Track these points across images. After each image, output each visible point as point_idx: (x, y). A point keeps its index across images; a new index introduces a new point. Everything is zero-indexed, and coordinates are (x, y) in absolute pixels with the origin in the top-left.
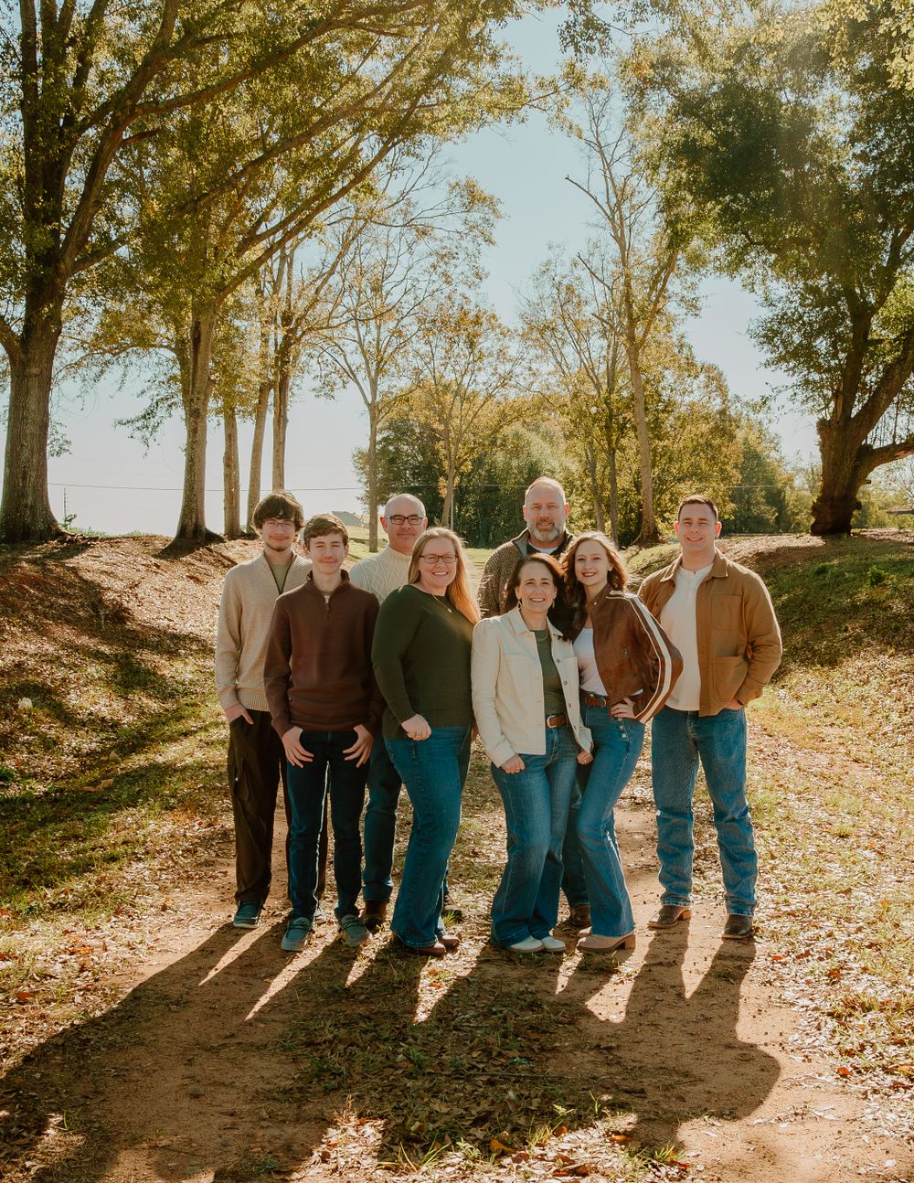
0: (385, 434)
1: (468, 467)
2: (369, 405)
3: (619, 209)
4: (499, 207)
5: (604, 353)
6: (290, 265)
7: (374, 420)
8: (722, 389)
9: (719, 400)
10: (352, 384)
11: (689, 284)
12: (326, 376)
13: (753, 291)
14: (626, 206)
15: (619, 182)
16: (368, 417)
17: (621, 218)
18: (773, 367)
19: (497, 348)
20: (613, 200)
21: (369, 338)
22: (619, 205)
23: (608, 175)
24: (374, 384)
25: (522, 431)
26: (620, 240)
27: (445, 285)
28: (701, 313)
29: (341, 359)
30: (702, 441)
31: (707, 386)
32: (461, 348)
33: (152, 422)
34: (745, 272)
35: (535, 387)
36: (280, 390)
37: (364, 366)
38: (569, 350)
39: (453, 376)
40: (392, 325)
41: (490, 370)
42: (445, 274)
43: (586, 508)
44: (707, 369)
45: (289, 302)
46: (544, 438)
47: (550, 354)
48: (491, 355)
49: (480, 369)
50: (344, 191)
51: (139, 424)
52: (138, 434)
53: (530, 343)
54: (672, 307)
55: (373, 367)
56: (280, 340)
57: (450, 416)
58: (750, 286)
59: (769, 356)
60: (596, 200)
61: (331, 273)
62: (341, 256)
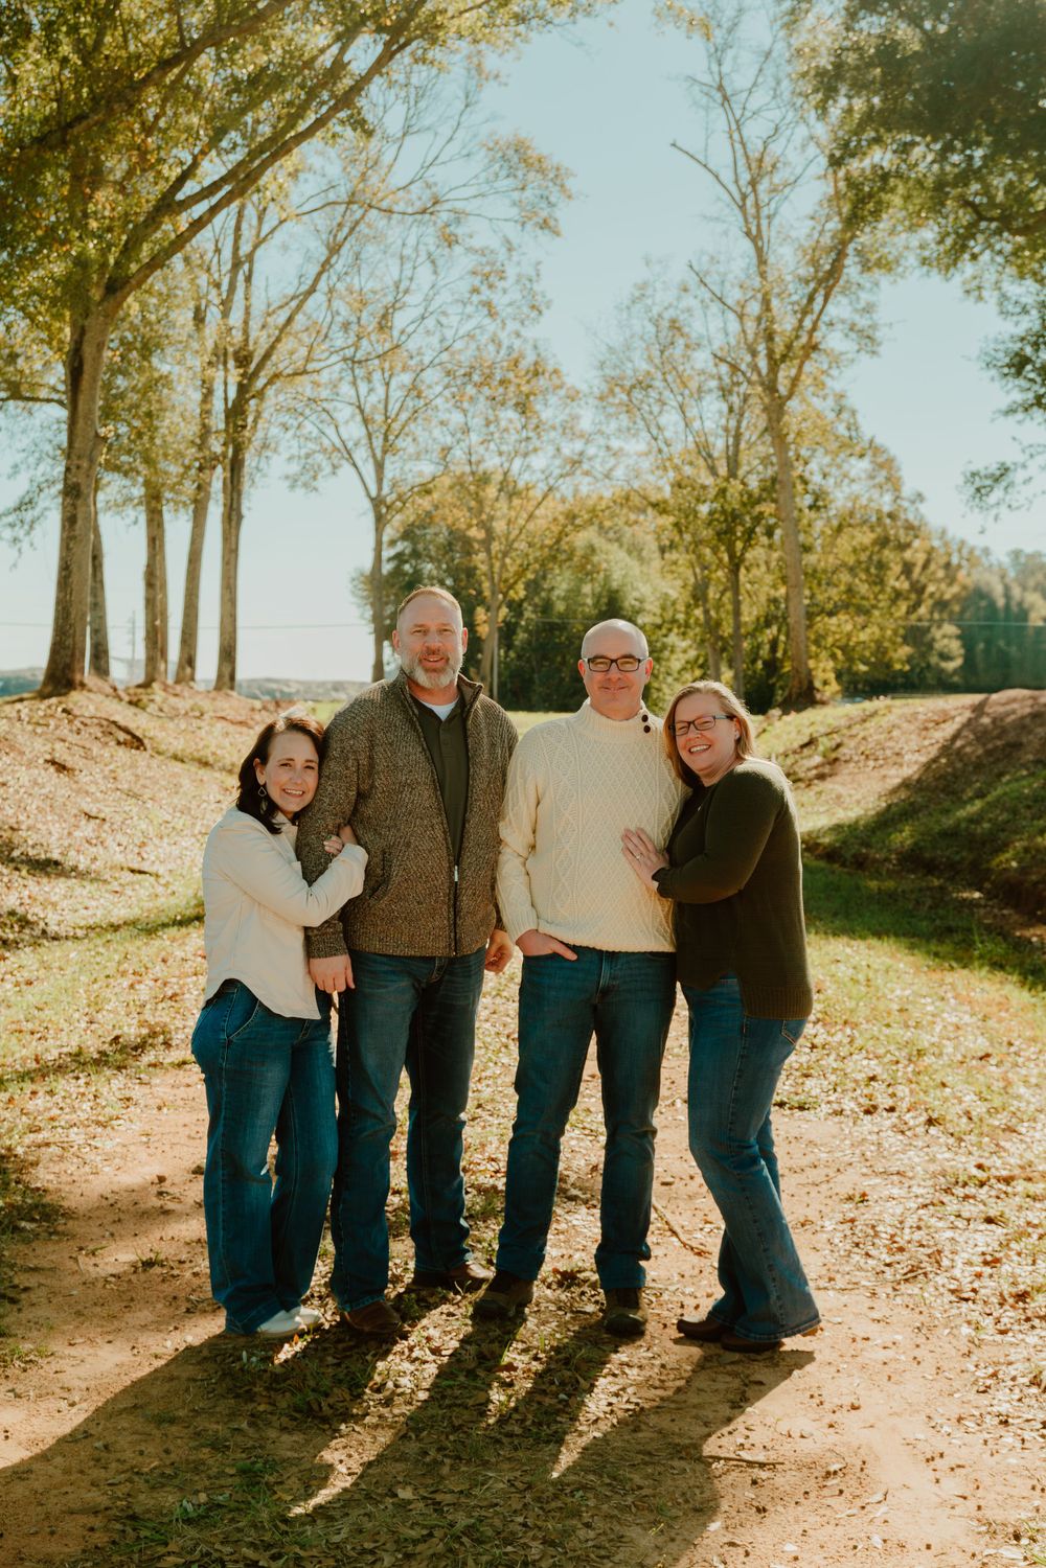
0: (400, 547)
1: (520, 592)
2: (372, 499)
3: (754, 190)
4: (570, 183)
5: (723, 422)
6: (248, 279)
7: (380, 522)
8: (893, 483)
9: (888, 498)
10: (347, 468)
11: (862, 304)
12: (308, 456)
13: (980, 298)
14: (763, 187)
15: (755, 148)
16: (370, 518)
17: (757, 206)
18: (1020, 416)
19: (562, 417)
20: (745, 177)
21: (373, 399)
22: (753, 183)
23: (736, 136)
24: (379, 467)
25: (599, 542)
26: (755, 238)
27: (487, 321)
28: (881, 349)
29: (330, 431)
30: (864, 557)
31: (872, 477)
32: (509, 415)
33: (28, 516)
34: (967, 268)
35: (619, 473)
36: (232, 470)
37: (364, 441)
38: (671, 419)
39: (497, 460)
40: (406, 378)
41: (551, 450)
42: (488, 304)
43: (692, 653)
44: (874, 449)
45: (246, 332)
46: (629, 552)
47: (641, 424)
48: (554, 428)
49: (535, 450)
50: (320, 123)
51: (11, 519)
52: (8, 534)
53: (611, 410)
54: (834, 341)
55: (378, 442)
56: (232, 393)
57: (491, 518)
58: (975, 291)
59: (1018, 397)
60: (717, 177)
61: (312, 290)
62: (326, 266)
